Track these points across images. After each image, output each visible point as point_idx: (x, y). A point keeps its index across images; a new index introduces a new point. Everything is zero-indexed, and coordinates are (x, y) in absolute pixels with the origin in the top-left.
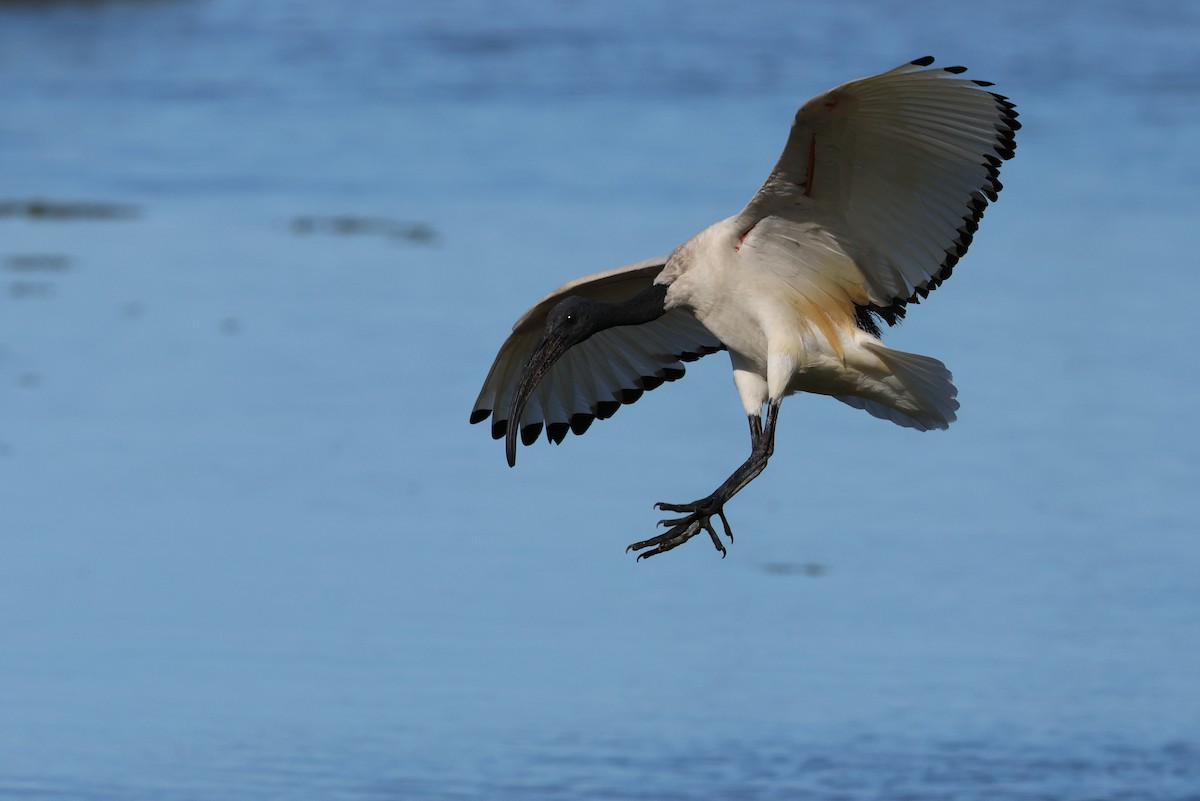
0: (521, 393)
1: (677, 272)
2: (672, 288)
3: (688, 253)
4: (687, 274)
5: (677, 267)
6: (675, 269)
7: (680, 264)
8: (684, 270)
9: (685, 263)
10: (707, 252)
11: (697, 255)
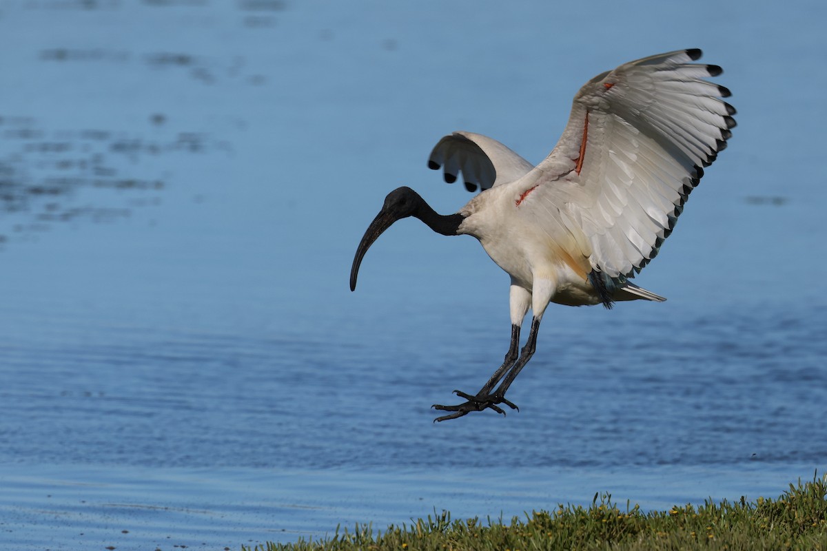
0: (364, 245)
1: (472, 210)
2: (466, 220)
3: (482, 200)
4: (478, 214)
5: (473, 207)
6: (471, 208)
7: (475, 206)
8: (477, 210)
9: (478, 206)
10: (495, 203)
11: (487, 204)
